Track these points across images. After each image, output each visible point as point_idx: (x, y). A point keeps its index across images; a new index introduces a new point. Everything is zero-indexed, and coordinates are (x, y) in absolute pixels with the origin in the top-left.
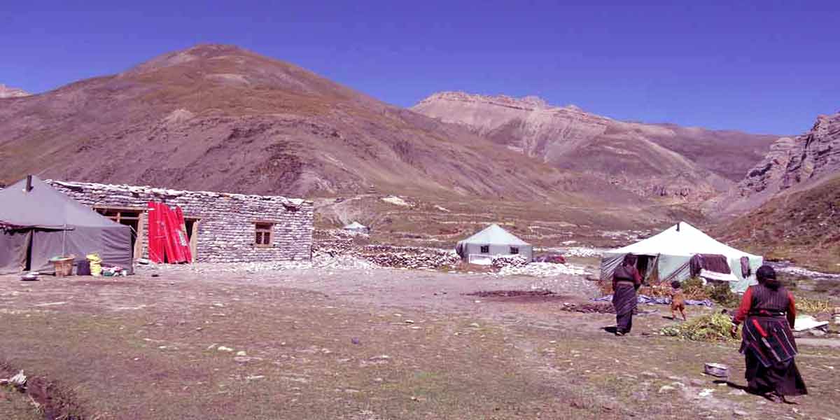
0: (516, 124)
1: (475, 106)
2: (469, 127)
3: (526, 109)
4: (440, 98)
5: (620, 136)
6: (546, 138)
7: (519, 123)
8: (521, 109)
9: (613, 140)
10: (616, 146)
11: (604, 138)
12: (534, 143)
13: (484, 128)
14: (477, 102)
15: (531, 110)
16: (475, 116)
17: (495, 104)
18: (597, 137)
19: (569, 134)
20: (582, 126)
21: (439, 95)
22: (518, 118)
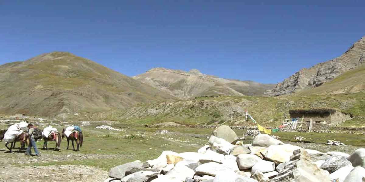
0: (183, 81)
1: (168, 73)
2: (164, 82)
3: (187, 75)
4: (155, 70)
5: (221, 87)
6: (193, 87)
7: (184, 81)
8: (185, 75)
9: (218, 88)
10: (218, 91)
11: (215, 88)
12: (189, 89)
13: (170, 83)
14: (168, 72)
15: (190, 76)
16: (168, 78)
17: (176, 73)
18: (212, 87)
19: (202, 85)
20: (208, 83)
21: (154, 69)
22: (184, 79)
